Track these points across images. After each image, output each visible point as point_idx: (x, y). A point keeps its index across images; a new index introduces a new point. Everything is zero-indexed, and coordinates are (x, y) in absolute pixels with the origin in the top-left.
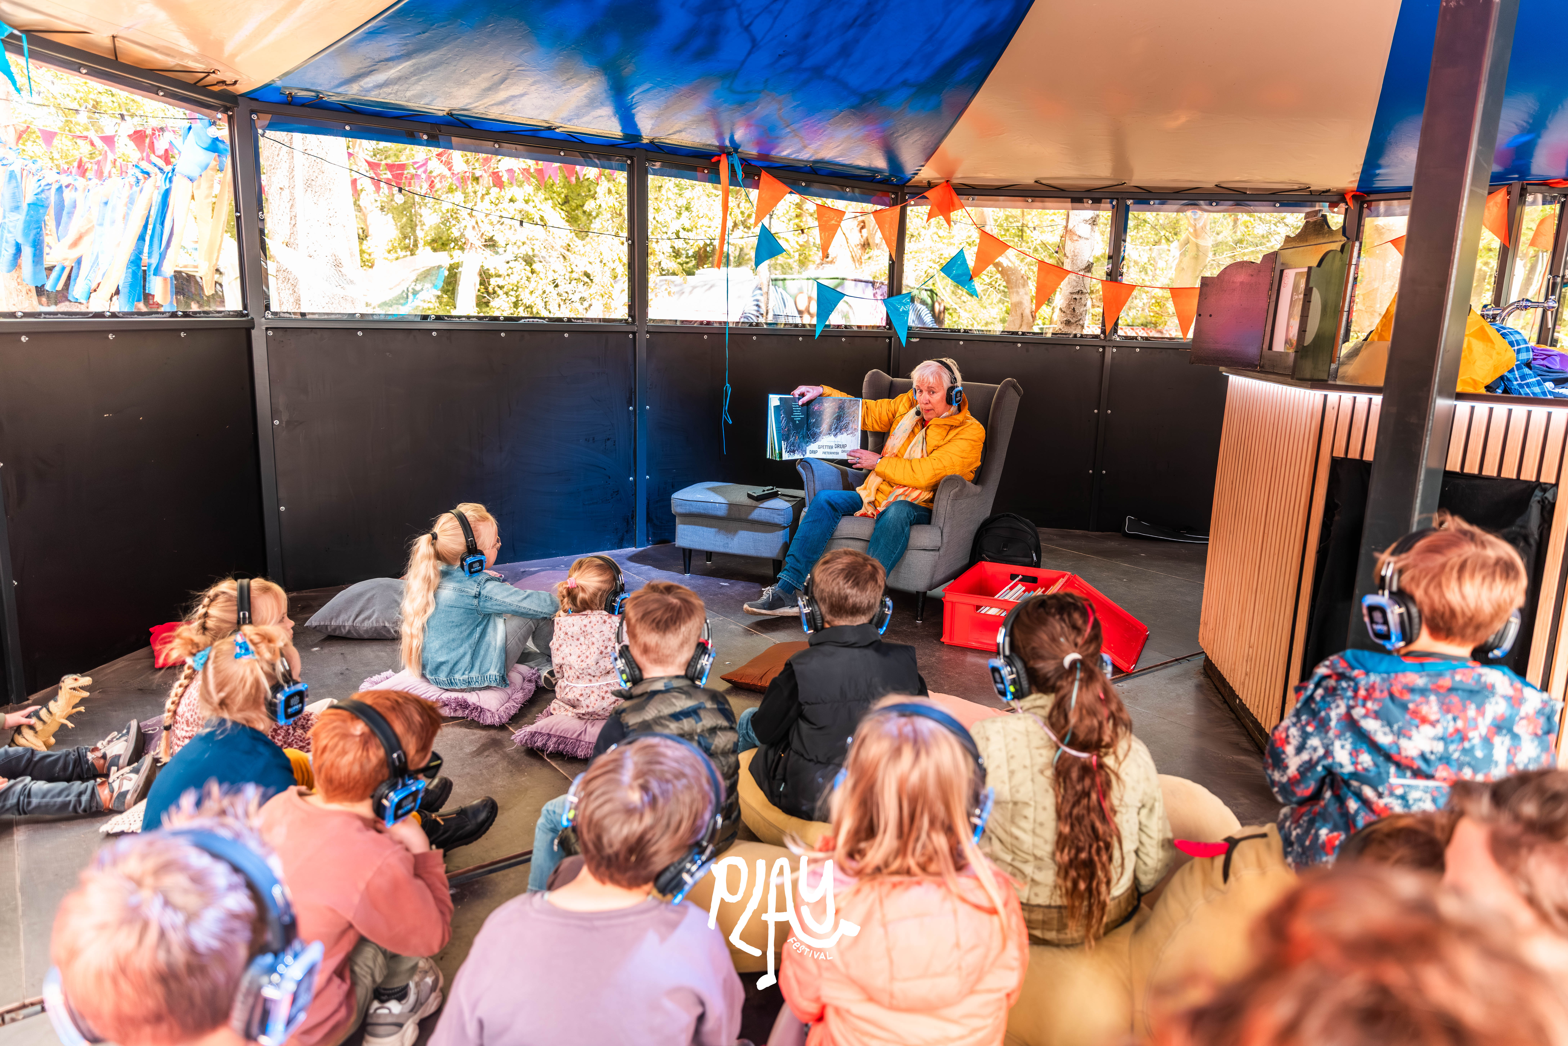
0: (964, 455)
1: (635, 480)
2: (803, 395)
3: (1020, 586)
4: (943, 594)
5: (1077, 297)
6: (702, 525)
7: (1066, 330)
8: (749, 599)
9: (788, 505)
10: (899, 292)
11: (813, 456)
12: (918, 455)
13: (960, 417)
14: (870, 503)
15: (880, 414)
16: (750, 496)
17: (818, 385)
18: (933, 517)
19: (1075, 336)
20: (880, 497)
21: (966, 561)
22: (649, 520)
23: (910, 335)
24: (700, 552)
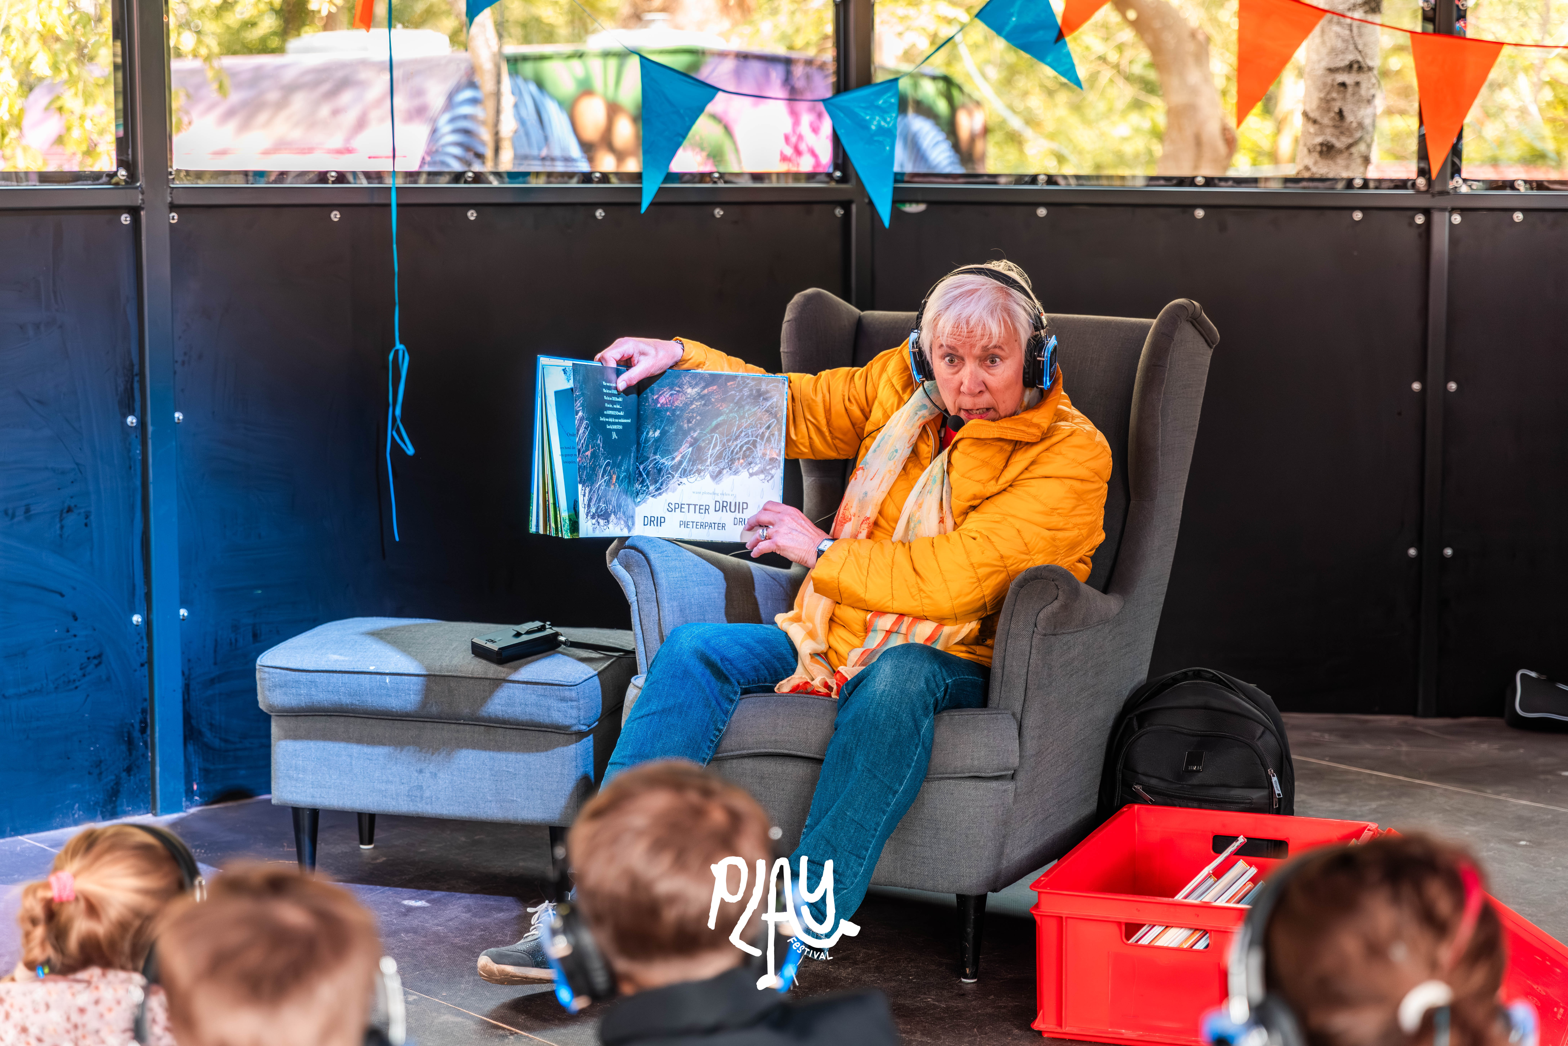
0: (1056, 521)
1: (148, 622)
2: (627, 363)
3: (1241, 865)
4: (1032, 896)
5: (1348, 78)
6: (348, 739)
7: (1322, 169)
8: (487, 943)
9: (585, 671)
10: (866, 80)
11: (652, 532)
12: (929, 524)
13: (1041, 417)
14: (815, 655)
15: (828, 411)
16: (478, 651)
17: (667, 336)
18: (995, 685)
19: (1349, 183)
20: (841, 640)
21: (1090, 807)
22: (191, 733)
23: (900, 197)
24: (340, 816)
